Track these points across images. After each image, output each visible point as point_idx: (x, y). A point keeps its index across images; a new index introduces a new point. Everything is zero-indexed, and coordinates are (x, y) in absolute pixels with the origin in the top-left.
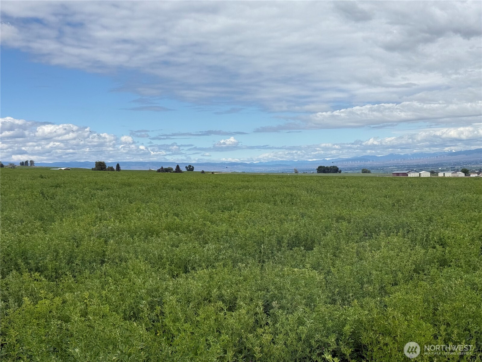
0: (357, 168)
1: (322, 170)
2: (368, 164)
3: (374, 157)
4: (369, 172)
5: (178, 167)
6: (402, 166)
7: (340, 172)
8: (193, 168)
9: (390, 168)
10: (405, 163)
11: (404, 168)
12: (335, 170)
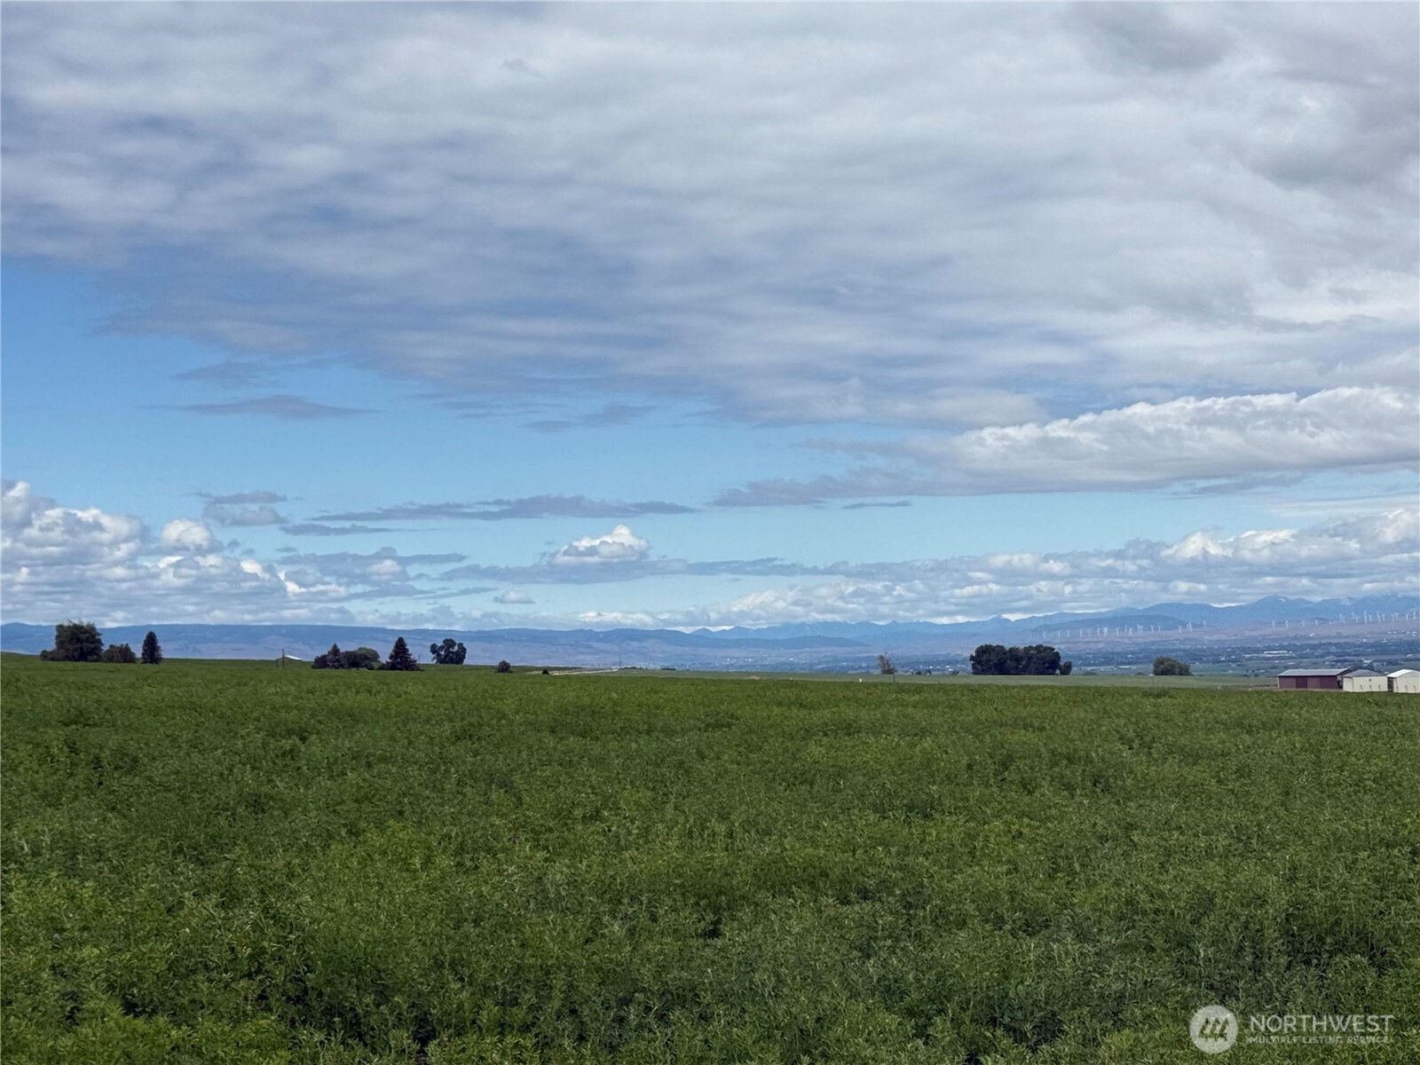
0: (1133, 653)
1: (992, 660)
2: (1175, 639)
3: (1200, 611)
4: (1184, 672)
5: (400, 647)
6: (1314, 647)
7: (1066, 670)
8: (463, 650)
9: (1266, 654)
10: (1329, 637)
11: (1322, 656)
12: (1045, 661)
